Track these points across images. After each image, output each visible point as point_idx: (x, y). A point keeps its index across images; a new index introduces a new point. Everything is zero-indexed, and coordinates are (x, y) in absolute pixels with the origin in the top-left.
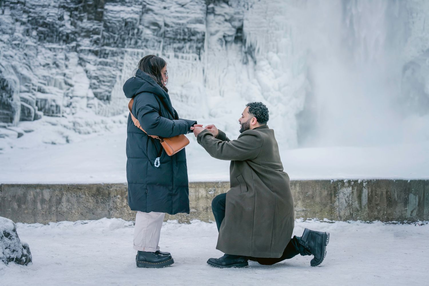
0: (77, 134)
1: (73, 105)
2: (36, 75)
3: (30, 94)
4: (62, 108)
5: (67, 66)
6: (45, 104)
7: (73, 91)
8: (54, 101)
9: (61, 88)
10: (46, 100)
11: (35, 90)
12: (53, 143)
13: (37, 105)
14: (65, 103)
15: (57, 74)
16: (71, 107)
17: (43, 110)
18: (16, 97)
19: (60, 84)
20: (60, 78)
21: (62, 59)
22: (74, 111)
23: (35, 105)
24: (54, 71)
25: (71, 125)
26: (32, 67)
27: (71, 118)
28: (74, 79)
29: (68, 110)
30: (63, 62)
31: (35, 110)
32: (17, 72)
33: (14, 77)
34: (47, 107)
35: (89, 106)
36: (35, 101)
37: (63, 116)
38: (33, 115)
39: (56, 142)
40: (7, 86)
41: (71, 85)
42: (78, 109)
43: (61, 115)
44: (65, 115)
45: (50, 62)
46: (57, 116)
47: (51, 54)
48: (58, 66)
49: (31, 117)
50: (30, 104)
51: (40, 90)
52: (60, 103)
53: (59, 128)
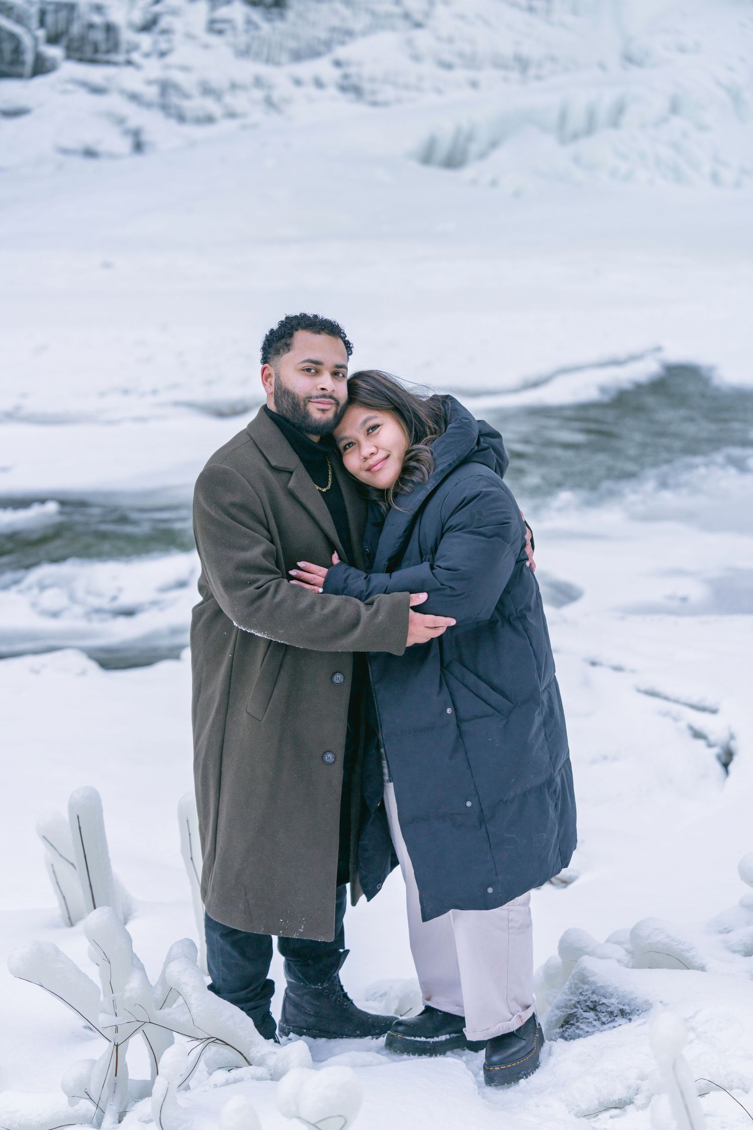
0: (172, 123)
1: (164, 23)
4: (127, 36)
6: (69, 22)
8: (99, 9)
10: (71, 8)
12: (90, 153)
13: (42, 23)
14: (138, 17)
16: (157, 29)
17: (64, 41)
22: (163, 46)
23: (34, 23)
25: (152, 92)
27: (153, 69)
29: (146, 41)
31: (36, 39)
34: (76, 29)
35: (215, 27)
36: (34, 10)
37: (129, 63)
38: (29, 58)
39: (101, 148)
42: (178, 38)
43: (120, 57)
44: (136, 57)
46: (108, 63)
49: (22, 63)
50: (20, 20)
52: (118, 15)
53: (115, 102)
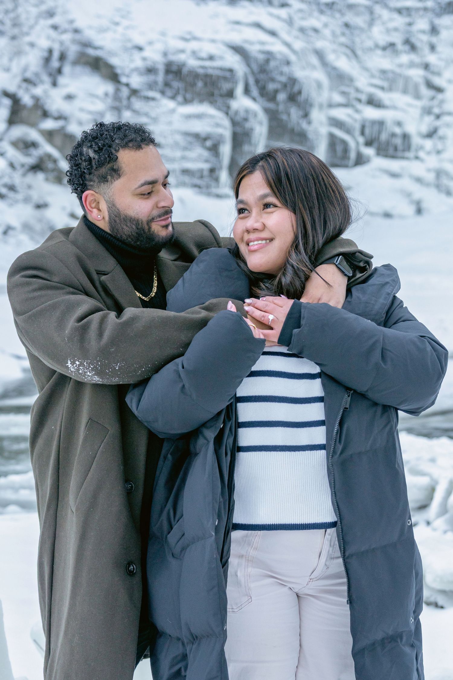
0: (443, 197)
1: (441, 132)
2: (366, 69)
3: (349, 111)
4: (416, 140)
5: (433, 48)
6: (380, 132)
7: (442, 102)
8: (399, 124)
9: (418, 96)
10: (381, 123)
11: (360, 101)
12: (387, 215)
13: (363, 133)
14: (424, 129)
15: (412, 65)
16: (435, 136)
17: (376, 144)
18: (316, 115)
19: (416, 87)
20: (417, 74)
21: (423, 32)
22: (440, 146)
23: (357, 133)
24: (405, 58)
25: (430, 177)
26: (359, 52)
27: (432, 162)
28: (447, 74)
29: (428, 144)
30: (425, 38)
31: (358, 143)
32: (324, 63)
33: (320, 75)
34: (384, 137)
36: (358, 127)
37: (417, 158)
38: (353, 155)
39: (394, 212)
40: (300, 92)
41: (439, 90)
42: (450, 142)
43: (411, 154)
44: (421, 154)
45: (397, 39)
46: (403, 158)
47: (400, 21)
48: (413, 48)
49: (349, 158)
50: (348, 131)
51: (372, 102)
52: (411, 128)
53: (406, 183)
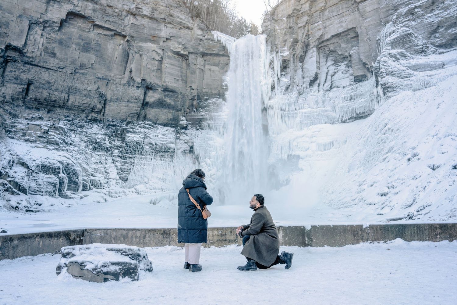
0: (111, 197)
1: (109, 183)
2: (91, 168)
3: (87, 177)
4: (103, 184)
5: (106, 164)
6: (95, 182)
7: (109, 176)
8: (99, 181)
9: (103, 175)
10: (95, 180)
11: (90, 175)
12: (98, 202)
14: (105, 182)
15: (101, 167)
17: (94, 185)
18: (80, 178)
19: (103, 172)
20: (103, 169)
21: (104, 160)
22: (109, 186)
23: (89, 183)
24: (100, 166)
25: (107, 193)
26: (89, 164)
27: (107, 189)
28: (110, 170)
29: (106, 185)
30: (104, 161)
31: (89, 185)
32: (81, 166)
33: (80, 169)
34: (96, 184)
35: (117, 183)
36: (89, 181)
37: (103, 188)
39: (100, 201)
40: (76, 173)
41: (108, 173)
42: (111, 185)
44: (105, 188)
45: (98, 161)
46: (101, 188)
47: (98, 157)
48: (102, 163)
49: (88, 189)
50: (87, 182)
51: (92, 175)
52: (102, 182)
53: (102, 194)
